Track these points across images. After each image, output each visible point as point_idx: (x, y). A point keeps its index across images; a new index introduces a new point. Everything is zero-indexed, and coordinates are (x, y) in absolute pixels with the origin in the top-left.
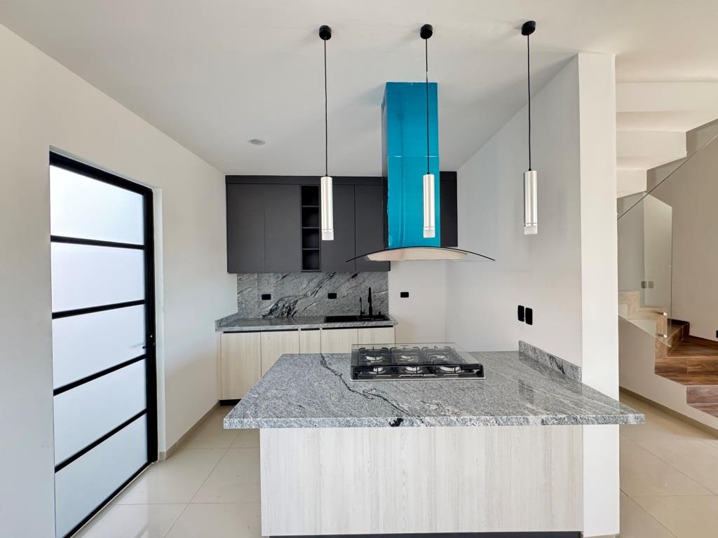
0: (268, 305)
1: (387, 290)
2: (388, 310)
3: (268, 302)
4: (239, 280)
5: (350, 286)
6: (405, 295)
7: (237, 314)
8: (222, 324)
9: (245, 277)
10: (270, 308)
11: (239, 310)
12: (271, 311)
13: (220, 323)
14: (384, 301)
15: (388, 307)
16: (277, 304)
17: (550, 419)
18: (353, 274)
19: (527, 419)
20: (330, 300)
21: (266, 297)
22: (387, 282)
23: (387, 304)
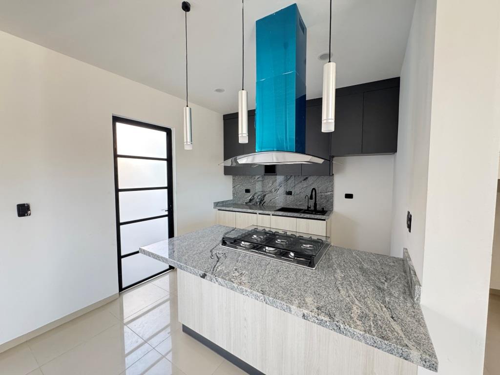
0: (249, 196)
1: (333, 191)
2: (332, 207)
3: (248, 194)
4: (233, 179)
5: (302, 186)
6: (349, 196)
7: (232, 200)
8: (219, 205)
9: (237, 178)
10: (250, 198)
11: (233, 198)
12: (251, 200)
13: (217, 204)
14: (330, 199)
15: (332, 205)
16: (253, 196)
17: (311, 316)
18: (305, 177)
19: (290, 308)
20: (287, 196)
21: (248, 191)
22: (333, 185)
23: (332, 203)
